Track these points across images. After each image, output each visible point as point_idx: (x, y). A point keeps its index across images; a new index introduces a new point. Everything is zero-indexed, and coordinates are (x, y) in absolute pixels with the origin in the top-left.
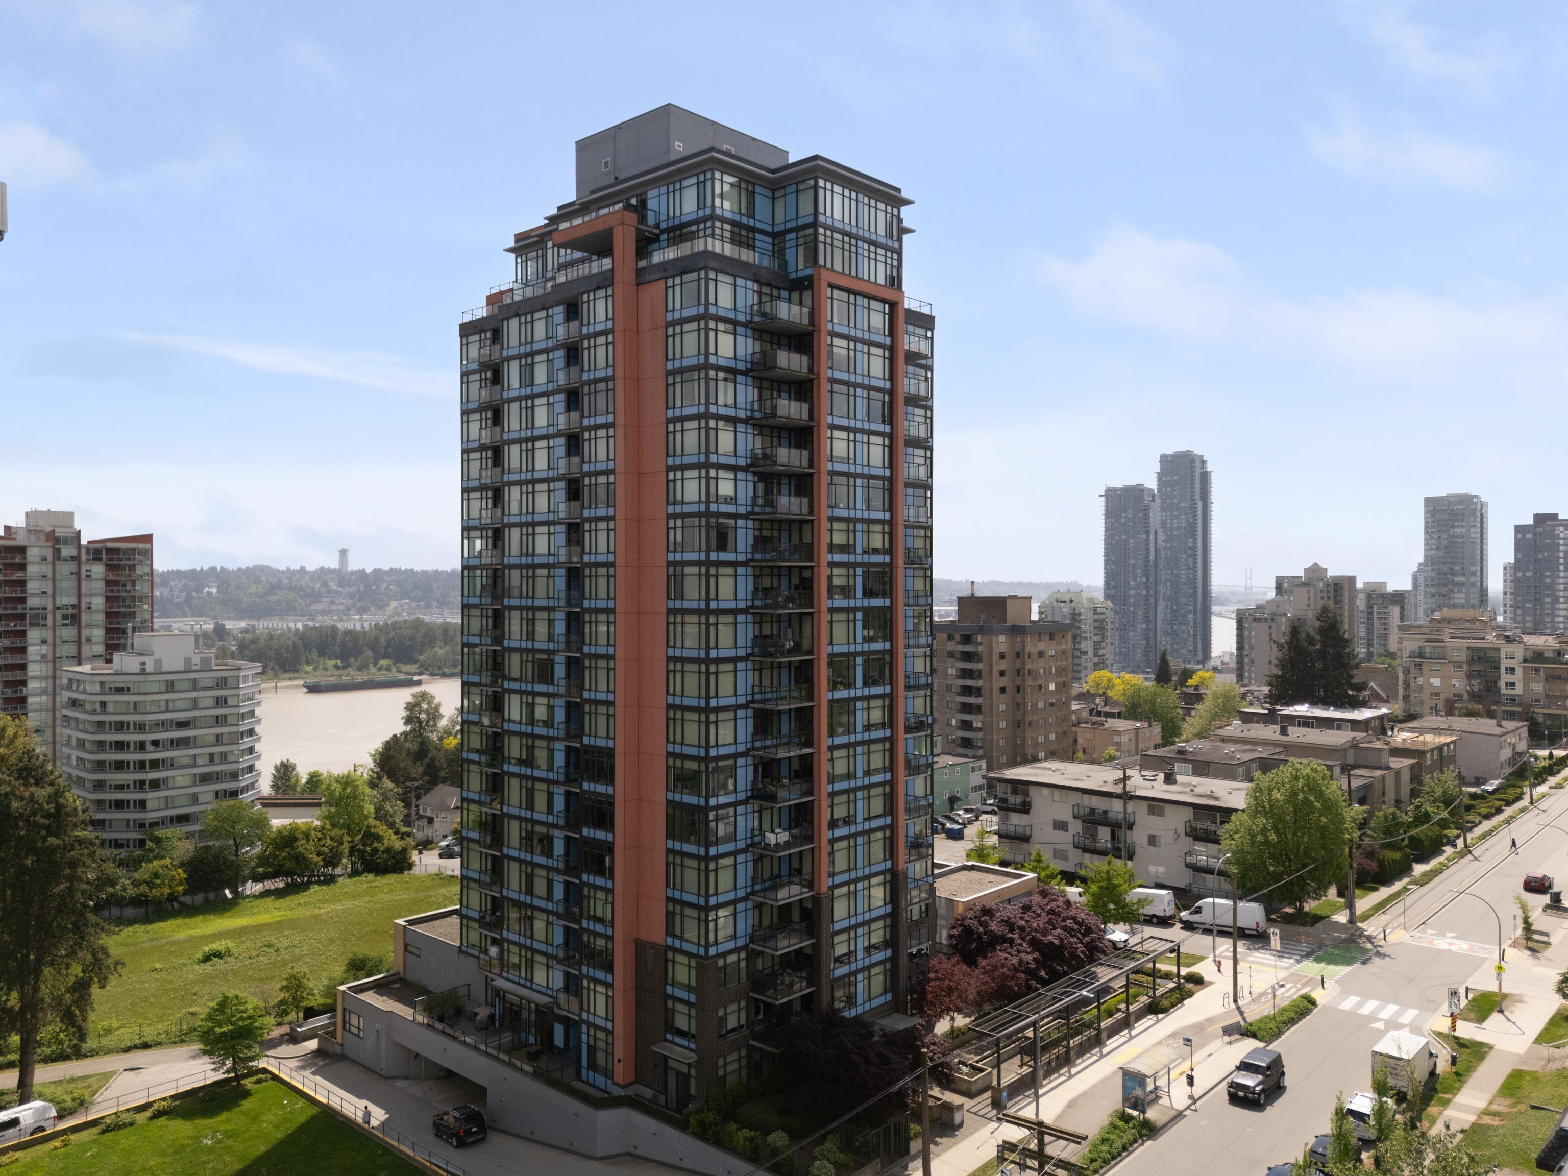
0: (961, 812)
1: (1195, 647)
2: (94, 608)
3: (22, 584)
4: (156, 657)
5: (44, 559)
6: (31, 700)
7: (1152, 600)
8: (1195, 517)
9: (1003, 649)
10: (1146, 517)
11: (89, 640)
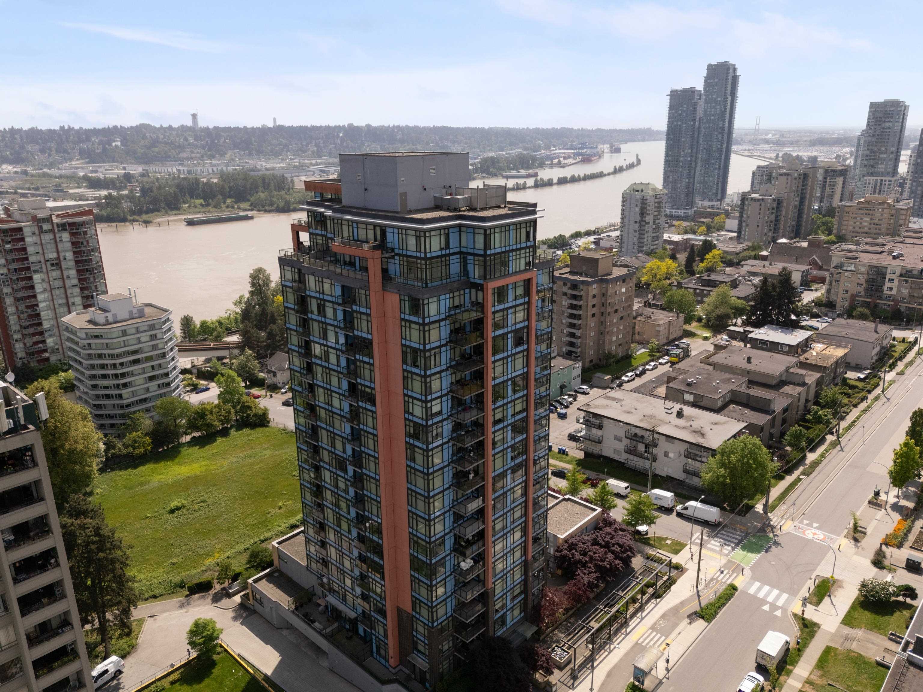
0: (566, 397)
1: (717, 191)
2: (68, 258)
3: (24, 249)
4: (113, 312)
5: (34, 233)
6: (42, 314)
7: (693, 164)
8: (725, 106)
9: (595, 292)
10: (695, 109)
11: (68, 277)
